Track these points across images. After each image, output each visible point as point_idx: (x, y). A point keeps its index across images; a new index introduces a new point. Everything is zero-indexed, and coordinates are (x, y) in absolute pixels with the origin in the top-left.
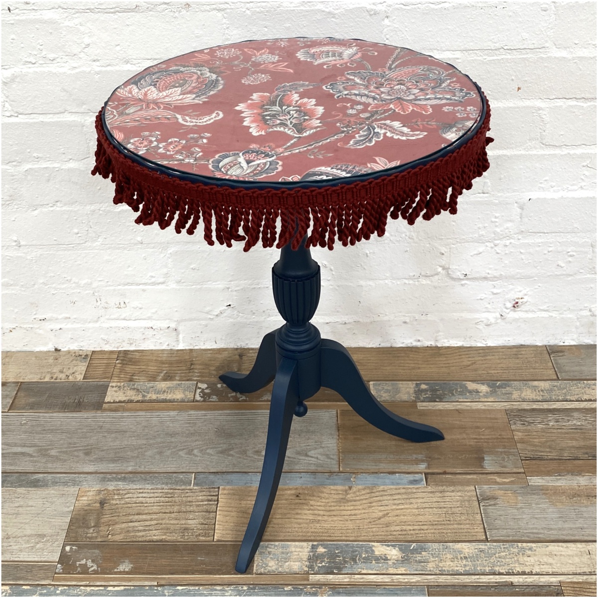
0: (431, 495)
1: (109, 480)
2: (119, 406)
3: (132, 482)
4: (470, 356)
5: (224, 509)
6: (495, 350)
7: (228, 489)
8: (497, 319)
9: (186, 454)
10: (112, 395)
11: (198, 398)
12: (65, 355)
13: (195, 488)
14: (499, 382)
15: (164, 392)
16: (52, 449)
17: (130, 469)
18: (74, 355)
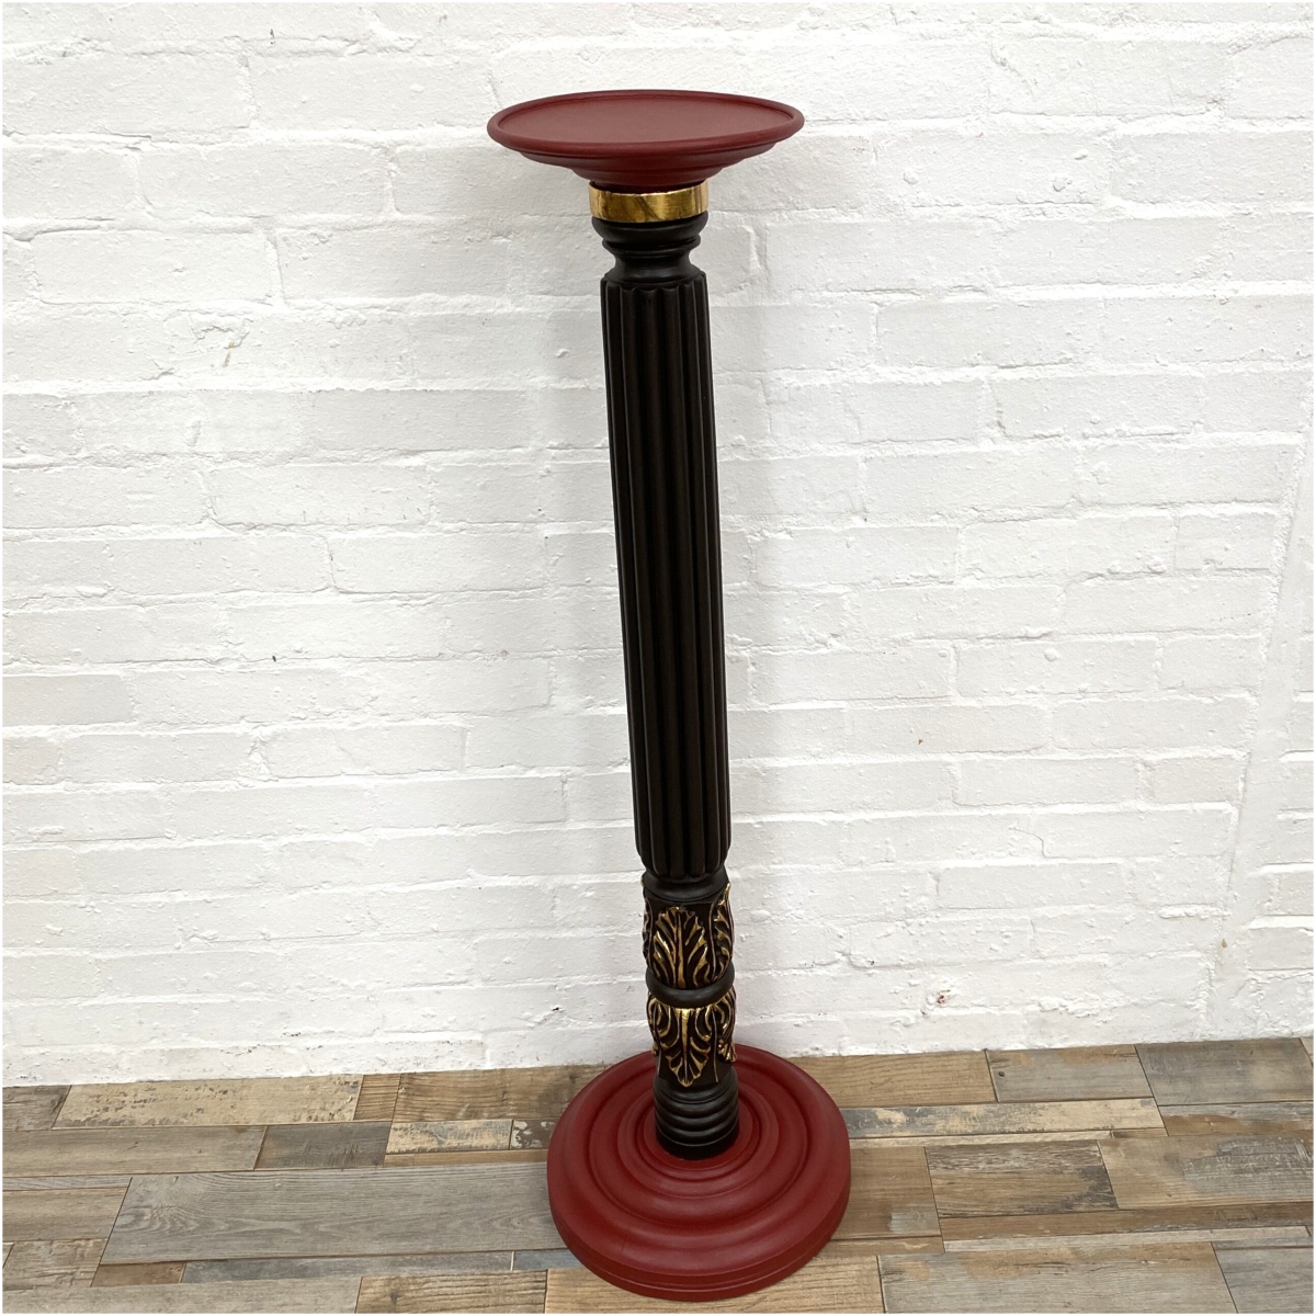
0: (822, 1270)
1: (401, 1265)
2: (408, 1158)
3: (432, 1266)
4: (885, 1069)
5: (556, 1299)
6: (916, 1060)
7: (558, 1273)
8: (917, 1017)
9: (502, 1225)
10: (397, 1142)
11: (515, 1143)
12: (324, 1084)
13: (516, 1272)
14: (919, 1108)
15: (468, 1135)
16: (321, 1223)
17: (428, 1248)
18: (337, 1082)
